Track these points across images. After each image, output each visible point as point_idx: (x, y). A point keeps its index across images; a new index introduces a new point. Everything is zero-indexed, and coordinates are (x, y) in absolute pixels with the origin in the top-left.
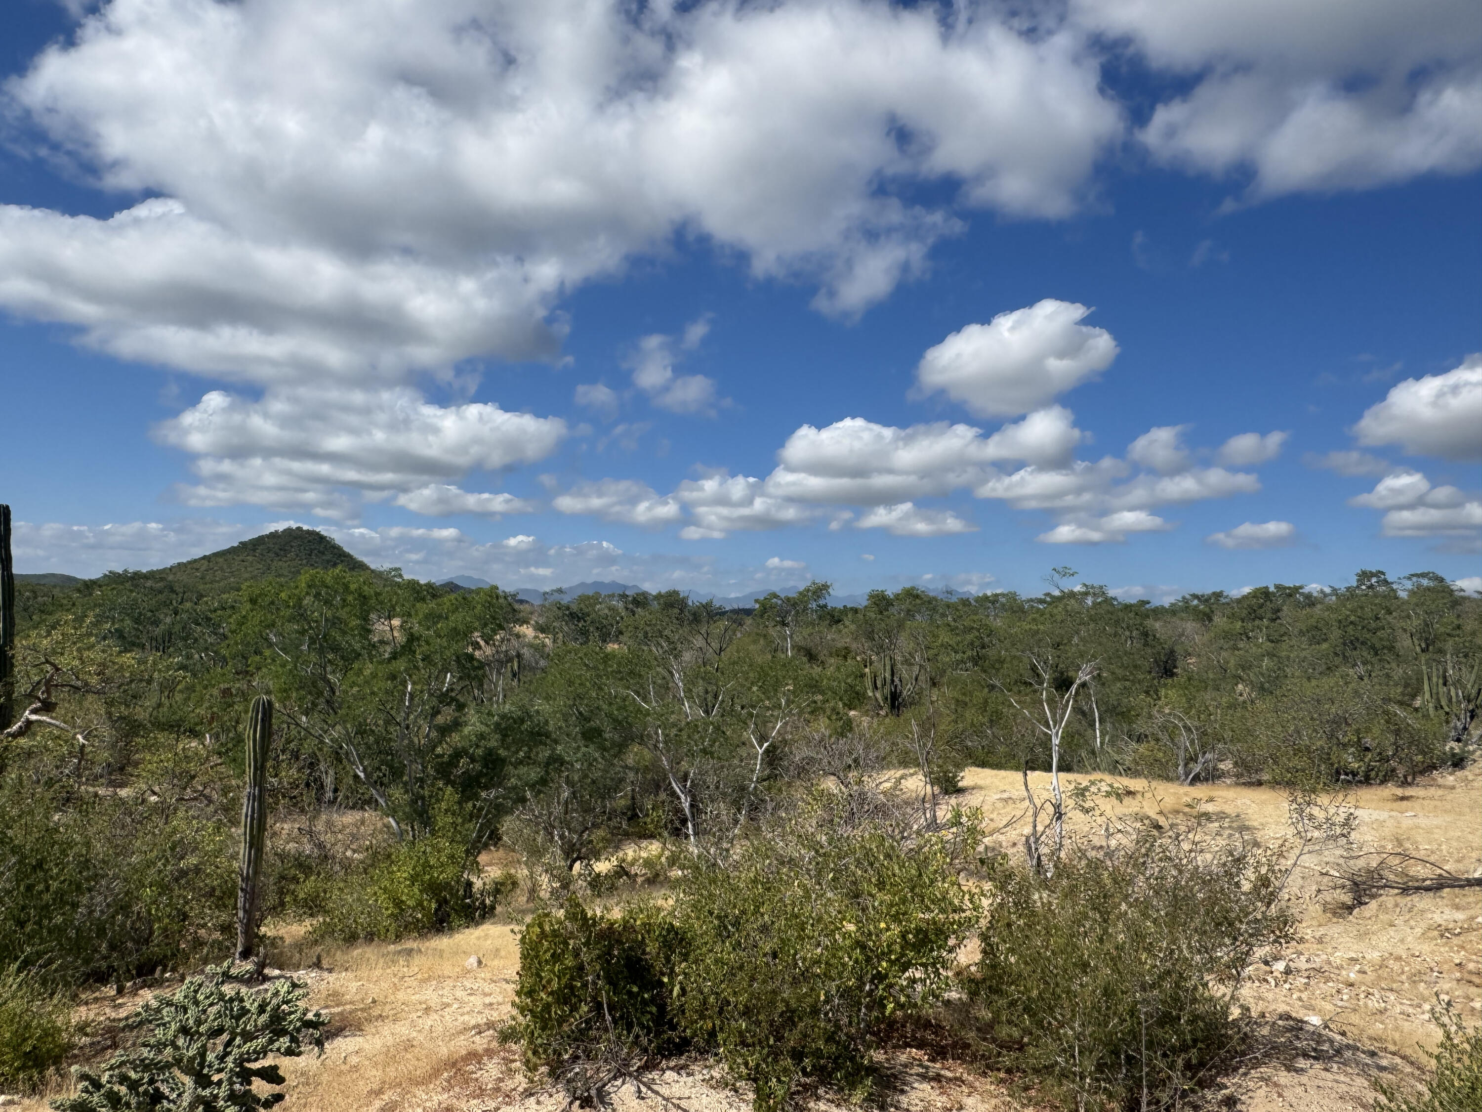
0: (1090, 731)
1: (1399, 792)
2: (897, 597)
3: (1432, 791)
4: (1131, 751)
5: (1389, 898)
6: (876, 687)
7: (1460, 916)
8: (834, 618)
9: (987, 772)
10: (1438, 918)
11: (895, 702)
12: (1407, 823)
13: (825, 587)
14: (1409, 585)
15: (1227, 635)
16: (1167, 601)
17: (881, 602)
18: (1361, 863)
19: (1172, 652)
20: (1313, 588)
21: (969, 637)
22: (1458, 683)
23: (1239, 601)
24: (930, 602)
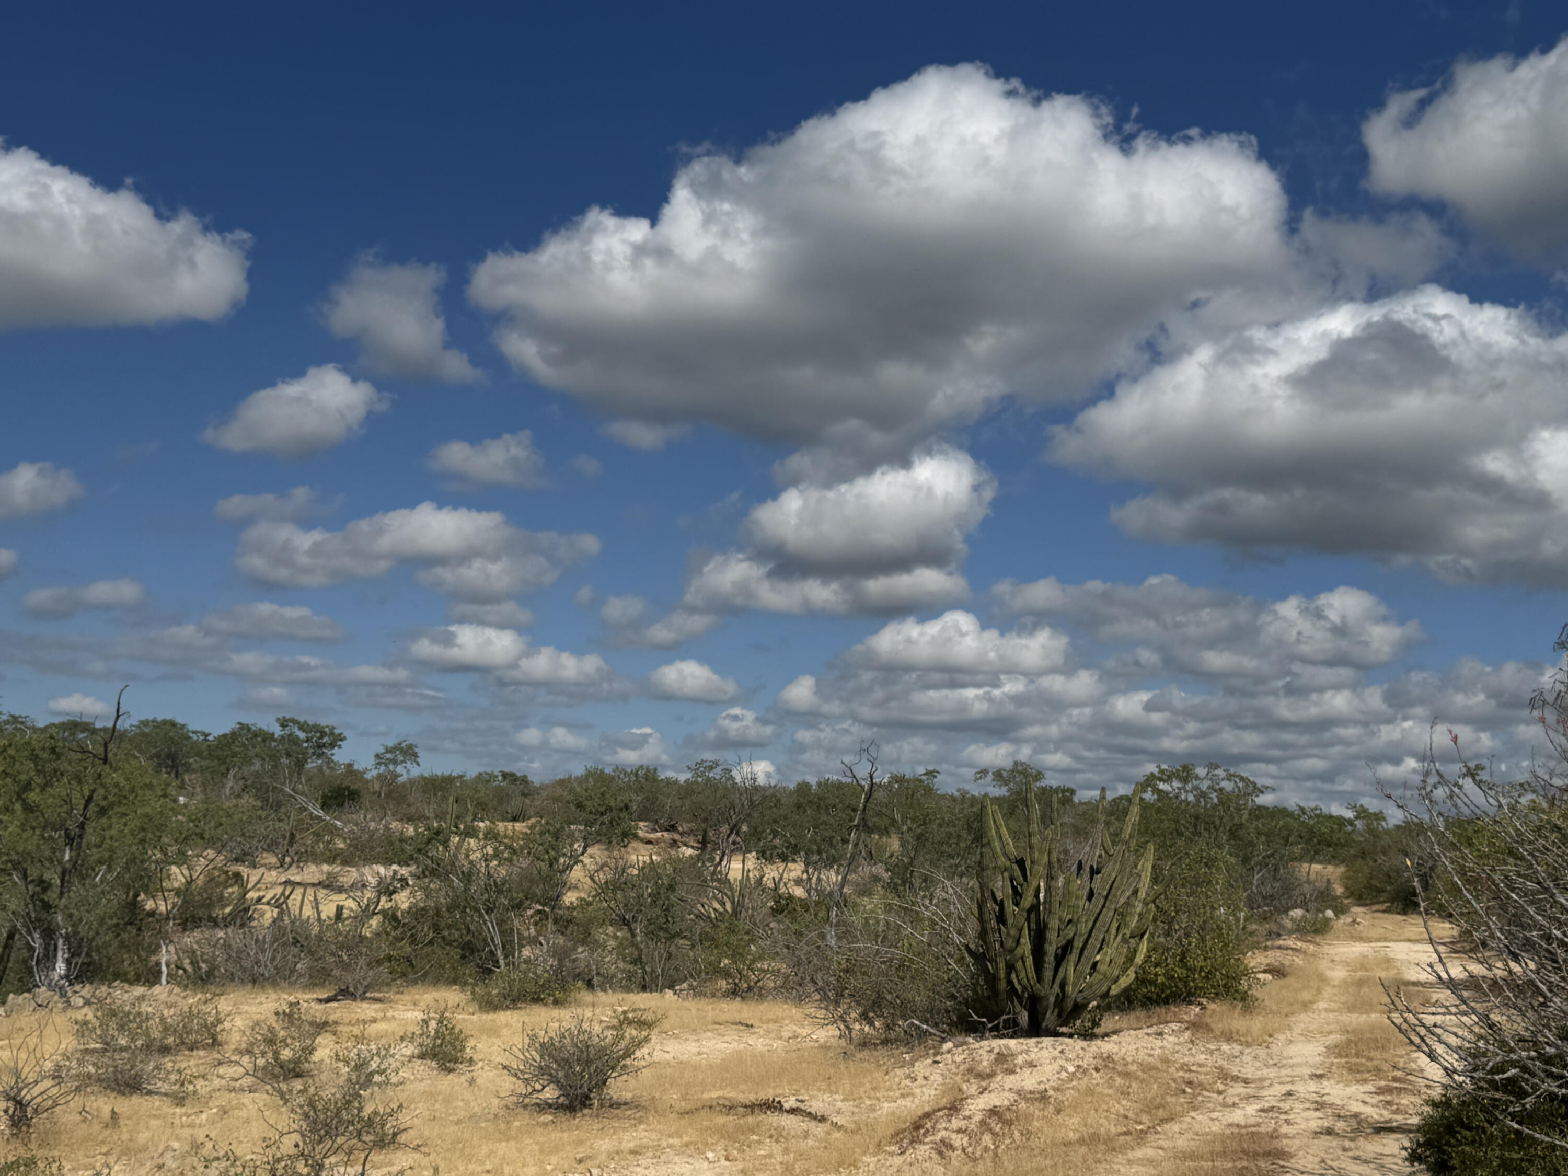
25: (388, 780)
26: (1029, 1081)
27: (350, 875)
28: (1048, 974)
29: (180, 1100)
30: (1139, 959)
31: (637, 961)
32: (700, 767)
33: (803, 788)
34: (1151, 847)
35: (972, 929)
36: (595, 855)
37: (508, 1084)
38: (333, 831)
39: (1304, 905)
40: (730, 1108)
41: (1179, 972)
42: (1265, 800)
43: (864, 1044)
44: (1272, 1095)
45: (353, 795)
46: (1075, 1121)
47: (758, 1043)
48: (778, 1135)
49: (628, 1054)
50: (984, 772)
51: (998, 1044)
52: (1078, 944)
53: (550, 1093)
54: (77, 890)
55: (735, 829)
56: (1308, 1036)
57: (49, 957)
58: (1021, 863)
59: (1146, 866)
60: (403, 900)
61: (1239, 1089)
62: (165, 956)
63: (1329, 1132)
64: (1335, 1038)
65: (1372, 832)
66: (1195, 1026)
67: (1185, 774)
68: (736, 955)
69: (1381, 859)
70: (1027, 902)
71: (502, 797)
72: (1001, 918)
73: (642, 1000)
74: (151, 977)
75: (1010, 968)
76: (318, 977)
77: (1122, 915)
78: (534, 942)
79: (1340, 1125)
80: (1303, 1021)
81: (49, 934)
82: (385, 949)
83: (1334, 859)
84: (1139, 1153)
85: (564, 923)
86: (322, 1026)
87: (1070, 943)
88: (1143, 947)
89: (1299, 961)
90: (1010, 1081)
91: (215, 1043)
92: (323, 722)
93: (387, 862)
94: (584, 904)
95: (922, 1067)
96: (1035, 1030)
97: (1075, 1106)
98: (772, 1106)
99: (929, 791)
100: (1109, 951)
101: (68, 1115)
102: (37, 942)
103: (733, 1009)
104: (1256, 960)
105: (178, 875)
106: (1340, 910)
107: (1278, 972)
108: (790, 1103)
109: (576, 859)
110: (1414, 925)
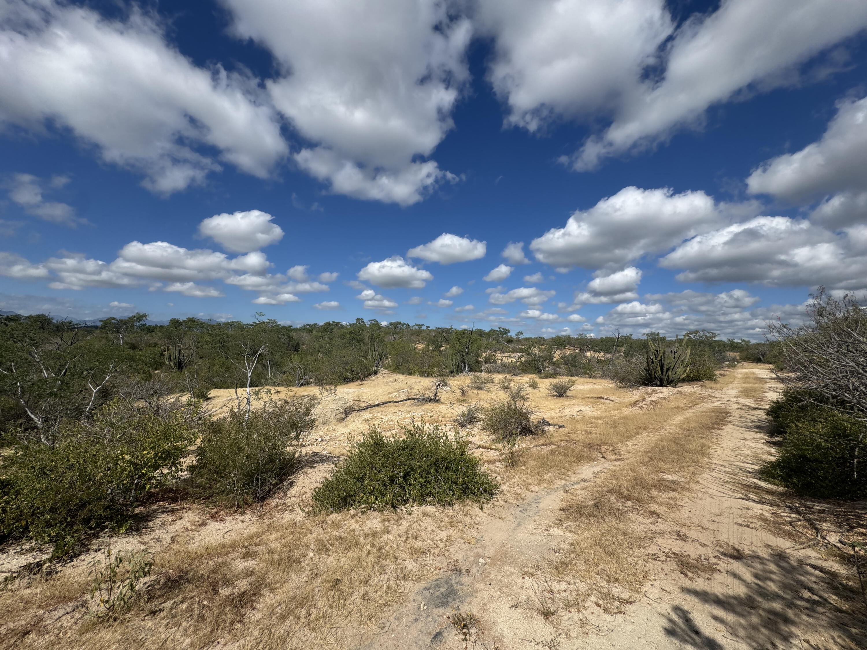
0: (266, 372)
1: (360, 383)
2: (184, 321)
3: (369, 382)
4: (280, 377)
5: (354, 414)
6: (170, 360)
7: (371, 415)
8: (150, 330)
9: (222, 390)
10: (366, 417)
11: (180, 366)
12: (361, 391)
13: (145, 316)
14: (369, 323)
15: (317, 337)
16: (298, 327)
17: (176, 323)
18: (348, 405)
19: (298, 343)
20: (344, 323)
21: (219, 338)
22: (377, 351)
23: (322, 326)
24: (201, 324)
25: (518, 339)
26: (661, 395)
27: (513, 355)
28: (664, 374)
29: (488, 391)
30: (687, 371)
31: (570, 371)
32: (579, 335)
33: (602, 338)
34: (690, 347)
35: (645, 364)
36: (558, 352)
37: (547, 392)
38: (509, 347)
39: (729, 361)
40: (592, 398)
41: (697, 374)
42: (717, 339)
43: (620, 388)
44: (724, 401)
45: (512, 341)
46: (673, 404)
47: (596, 386)
48: (603, 403)
49: (570, 387)
50: (644, 334)
51: (653, 388)
52: (672, 368)
53: (555, 393)
54: (469, 356)
55: (588, 346)
56: (732, 388)
57: (465, 368)
58: (657, 351)
59: (689, 351)
60: (523, 359)
61: (715, 399)
62: (483, 368)
63: (741, 409)
64: (741, 389)
65: (747, 345)
66: (702, 386)
67: (696, 332)
68: (590, 370)
69: (750, 351)
70: (659, 359)
71: (540, 341)
72: (653, 362)
73: (573, 378)
74: (481, 371)
75: (655, 372)
76: (509, 372)
77: (682, 361)
78: (548, 367)
79: (744, 407)
80: (731, 385)
81: (465, 364)
82: (520, 368)
83: (737, 351)
84: (690, 411)
85: (554, 364)
86: (511, 380)
87: (669, 368)
88: (688, 368)
89: (728, 373)
90: (656, 395)
91: (493, 382)
92: (507, 328)
93: (519, 352)
94: (558, 360)
95: (635, 392)
96: (661, 385)
97: (673, 401)
98: (602, 398)
99: (630, 338)
100: (680, 370)
101: (470, 393)
102: (463, 365)
103: (591, 380)
104: (717, 373)
105: (484, 354)
106: (738, 363)
107: (723, 375)
108: (605, 398)
109: (555, 352)
110: (761, 365)
